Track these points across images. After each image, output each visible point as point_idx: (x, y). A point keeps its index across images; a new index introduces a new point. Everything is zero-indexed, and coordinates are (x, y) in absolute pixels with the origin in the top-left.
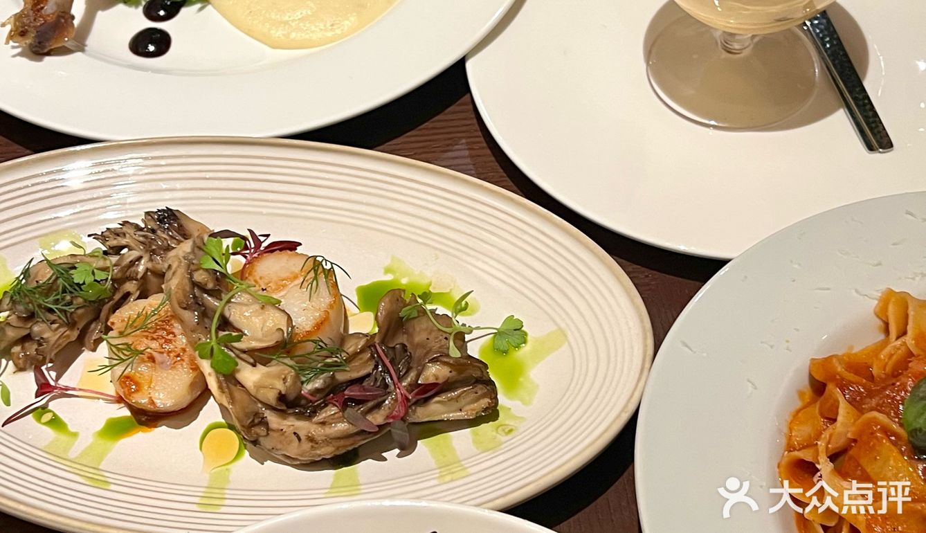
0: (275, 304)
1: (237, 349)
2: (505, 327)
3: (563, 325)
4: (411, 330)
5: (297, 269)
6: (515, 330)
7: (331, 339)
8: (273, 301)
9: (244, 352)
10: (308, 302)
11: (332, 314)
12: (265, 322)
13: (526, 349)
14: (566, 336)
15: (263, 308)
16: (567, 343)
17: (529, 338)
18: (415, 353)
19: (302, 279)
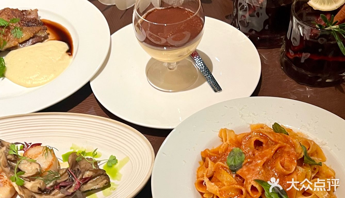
0: (35, 162)
1: (24, 177)
2: (110, 159)
3: (128, 155)
4: (80, 164)
5: (41, 151)
6: (114, 159)
7: (54, 170)
8: (34, 161)
9: (26, 178)
10: (45, 160)
11: (54, 162)
12: (32, 167)
13: (117, 165)
14: (129, 159)
15: (31, 163)
16: (130, 161)
17: (118, 161)
18: (82, 170)
19: (42, 153)
